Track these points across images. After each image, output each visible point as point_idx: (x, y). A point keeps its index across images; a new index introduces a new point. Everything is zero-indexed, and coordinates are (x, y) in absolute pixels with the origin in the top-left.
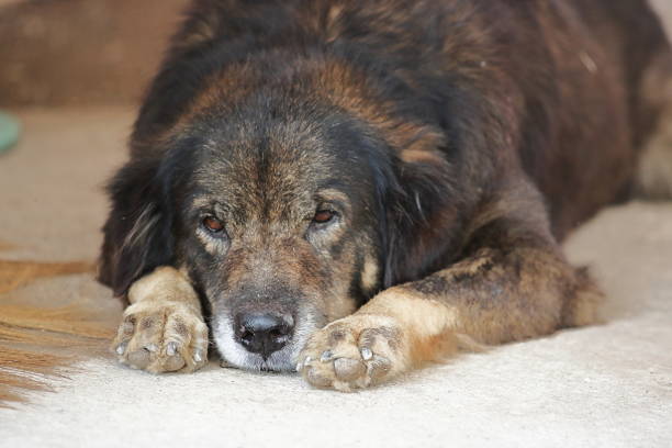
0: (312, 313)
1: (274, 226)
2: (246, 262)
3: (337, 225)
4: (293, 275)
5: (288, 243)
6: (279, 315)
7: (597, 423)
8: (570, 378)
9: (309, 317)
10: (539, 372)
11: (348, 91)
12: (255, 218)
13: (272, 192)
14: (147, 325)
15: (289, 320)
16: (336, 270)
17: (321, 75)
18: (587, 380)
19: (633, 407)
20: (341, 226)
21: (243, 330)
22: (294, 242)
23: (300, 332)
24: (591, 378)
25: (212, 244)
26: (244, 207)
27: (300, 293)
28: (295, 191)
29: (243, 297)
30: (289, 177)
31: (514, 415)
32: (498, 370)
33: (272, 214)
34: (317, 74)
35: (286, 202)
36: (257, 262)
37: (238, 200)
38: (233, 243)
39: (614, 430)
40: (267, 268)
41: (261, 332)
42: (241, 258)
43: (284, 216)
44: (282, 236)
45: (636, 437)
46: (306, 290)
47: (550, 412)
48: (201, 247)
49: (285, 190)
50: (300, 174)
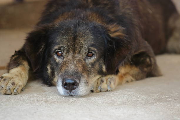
0: (84, 81)
1: (76, 55)
2: (67, 64)
3: (94, 58)
4: (80, 69)
5: (79, 61)
6: (75, 79)
7: (138, 107)
8: (134, 96)
9: (83, 81)
10: (126, 95)
11: (98, 20)
12: (72, 52)
13: (77, 45)
14: (4, 80)
15: (78, 81)
16: (92, 70)
17: (90, 16)
18: (139, 97)
19: (149, 103)
20: (95, 58)
21: (65, 83)
22: (81, 61)
23: (81, 85)
24: (140, 96)
25: (58, 60)
26: (69, 49)
27: (82, 75)
28: (83, 46)
29: (65, 74)
30: (82, 41)
31: (115, 105)
32: (114, 94)
33: (76, 52)
34: (89, 15)
35: (80, 48)
36: (70, 65)
37: (68, 47)
38: (64, 59)
39: (142, 109)
40: (73, 67)
41: (70, 84)
42: (66, 63)
43: (79, 52)
44: (78, 58)
45: (148, 111)
46: (83, 74)
47: (125, 104)
48: (55, 60)
49: (80, 45)
50: (85, 41)
